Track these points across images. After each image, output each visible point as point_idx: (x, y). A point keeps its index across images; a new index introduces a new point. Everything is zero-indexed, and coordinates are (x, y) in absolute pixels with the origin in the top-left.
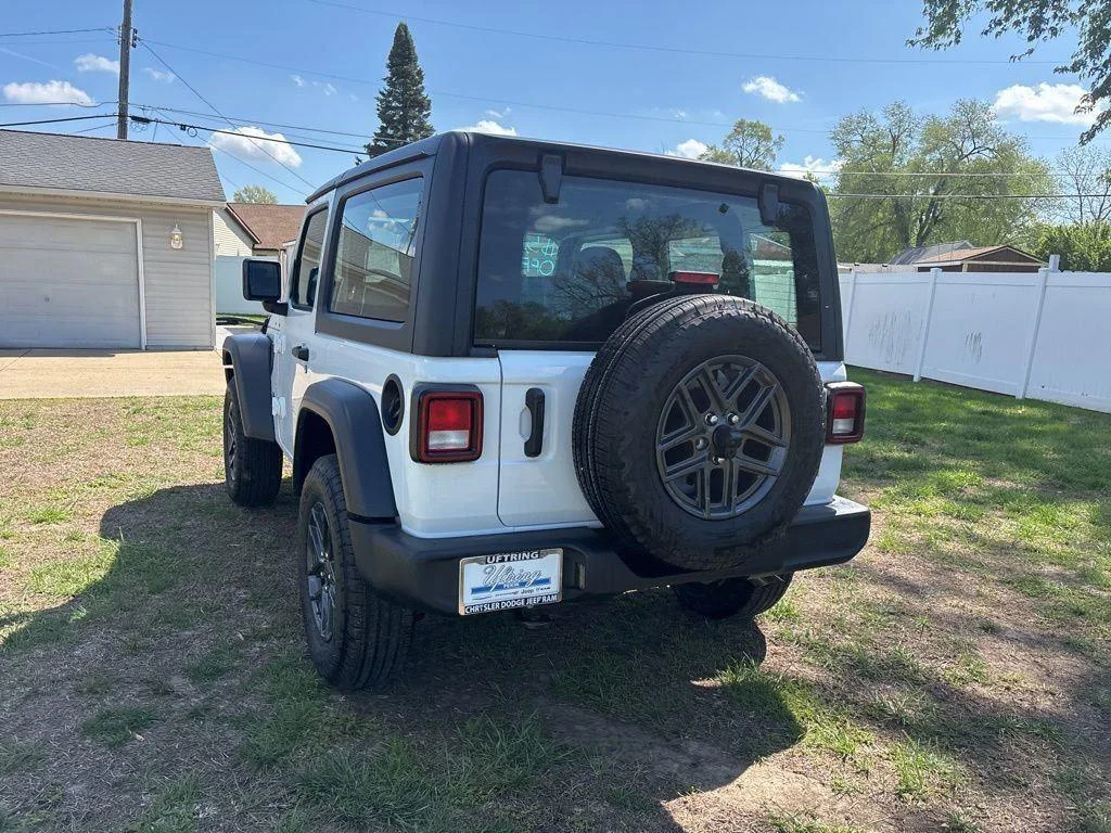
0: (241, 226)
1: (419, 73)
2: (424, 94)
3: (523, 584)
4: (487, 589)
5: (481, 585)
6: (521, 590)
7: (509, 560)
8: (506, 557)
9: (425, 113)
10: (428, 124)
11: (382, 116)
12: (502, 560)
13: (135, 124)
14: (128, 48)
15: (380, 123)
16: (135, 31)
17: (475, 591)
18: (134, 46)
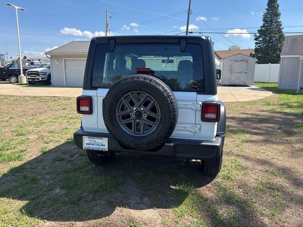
0: (219, 57)
1: (278, 5)
2: (279, 11)
3: (98, 145)
4: (90, 144)
5: (88, 143)
6: (98, 146)
7: (94, 138)
8: (94, 137)
9: (278, 17)
10: (279, 21)
11: (264, 20)
12: (93, 138)
13: (189, 33)
14: (189, 15)
15: (263, 23)
16: (191, 11)
17: (87, 144)
18: (191, 14)
